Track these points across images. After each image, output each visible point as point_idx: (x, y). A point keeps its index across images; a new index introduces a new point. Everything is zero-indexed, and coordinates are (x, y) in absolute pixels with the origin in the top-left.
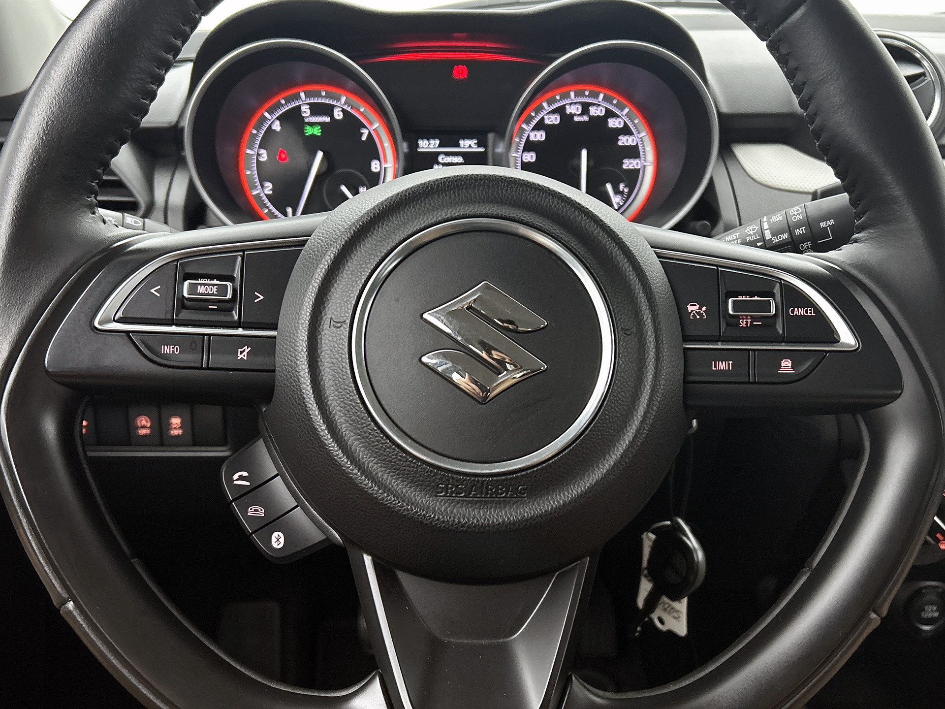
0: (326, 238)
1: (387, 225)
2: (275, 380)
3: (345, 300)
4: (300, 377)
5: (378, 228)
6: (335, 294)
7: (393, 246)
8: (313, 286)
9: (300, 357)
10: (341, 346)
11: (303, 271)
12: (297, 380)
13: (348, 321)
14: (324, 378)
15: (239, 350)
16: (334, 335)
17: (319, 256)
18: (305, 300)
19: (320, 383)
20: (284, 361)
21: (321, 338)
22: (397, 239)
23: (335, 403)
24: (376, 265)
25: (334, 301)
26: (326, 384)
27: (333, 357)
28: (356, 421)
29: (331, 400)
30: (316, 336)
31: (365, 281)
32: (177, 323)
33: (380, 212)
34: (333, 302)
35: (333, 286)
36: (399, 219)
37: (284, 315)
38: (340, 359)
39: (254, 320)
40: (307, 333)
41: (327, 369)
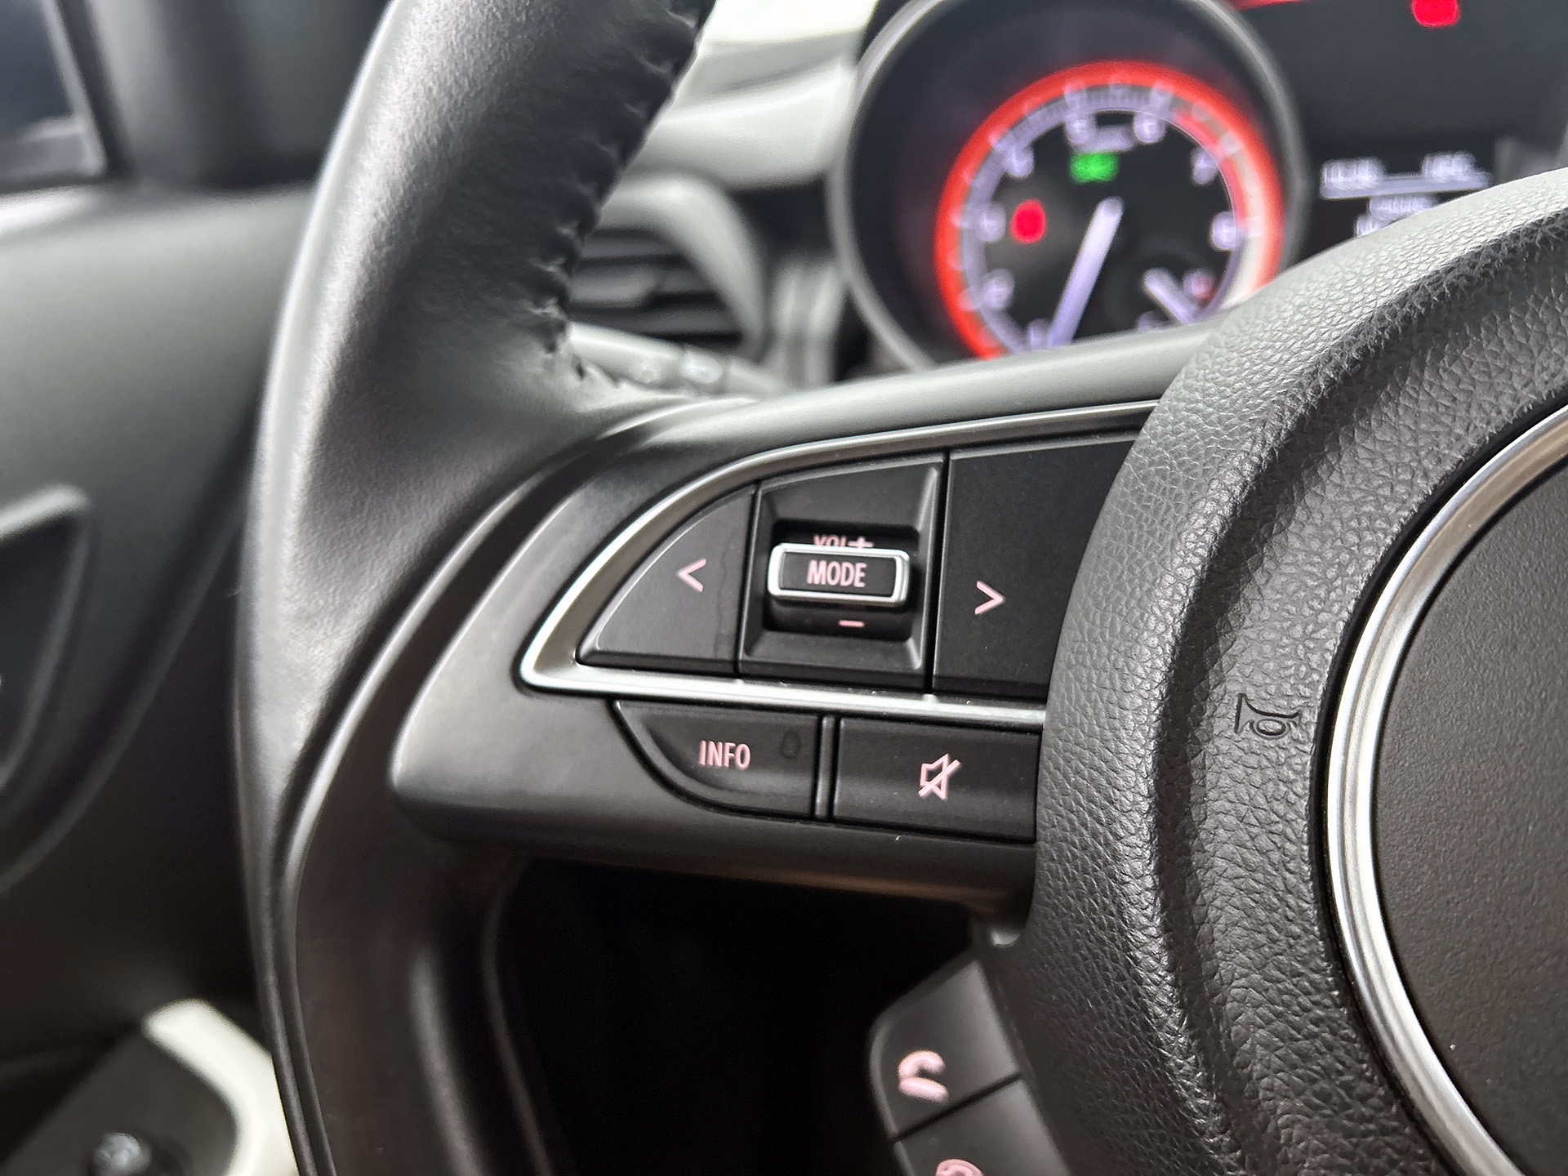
0: (1221, 408)
1: (1455, 358)
2: (1034, 881)
3: (1298, 631)
4: (1125, 902)
5: (1422, 371)
6: (1256, 608)
7: (1492, 436)
8: (1176, 576)
9: (1126, 829)
10: (1280, 808)
11: (1139, 519)
12: (1114, 910)
13: (1311, 717)
14: (1212, 913)
15: (925, 767)
16: (1252, 760)
17: (1199, 470)
18: (1146, 625)
19: (1196, 932)
20: (1067, 825)
21: (1204, 767)
22: (1504, 411)
23: (1250, 1013)
24: (1420, 506)
25: (1249, 633)
26: (1216, 935)
27: (1249, 844)
28: (1335, 1099)
29: (1234, 1000)
30: (1186, 760)
31: (1377, 567)
32: (747, 671)
33: (1428, 310)
34: (1248, 639)
35: (1250, 578)
36: (1501, 334)
37: (1070, 666)
38: (1276, 856)
39: (973, 672)
40: (1152, 746)
41: (1222, 882)
